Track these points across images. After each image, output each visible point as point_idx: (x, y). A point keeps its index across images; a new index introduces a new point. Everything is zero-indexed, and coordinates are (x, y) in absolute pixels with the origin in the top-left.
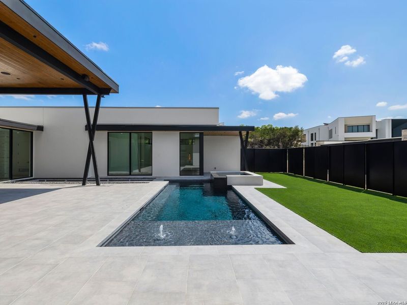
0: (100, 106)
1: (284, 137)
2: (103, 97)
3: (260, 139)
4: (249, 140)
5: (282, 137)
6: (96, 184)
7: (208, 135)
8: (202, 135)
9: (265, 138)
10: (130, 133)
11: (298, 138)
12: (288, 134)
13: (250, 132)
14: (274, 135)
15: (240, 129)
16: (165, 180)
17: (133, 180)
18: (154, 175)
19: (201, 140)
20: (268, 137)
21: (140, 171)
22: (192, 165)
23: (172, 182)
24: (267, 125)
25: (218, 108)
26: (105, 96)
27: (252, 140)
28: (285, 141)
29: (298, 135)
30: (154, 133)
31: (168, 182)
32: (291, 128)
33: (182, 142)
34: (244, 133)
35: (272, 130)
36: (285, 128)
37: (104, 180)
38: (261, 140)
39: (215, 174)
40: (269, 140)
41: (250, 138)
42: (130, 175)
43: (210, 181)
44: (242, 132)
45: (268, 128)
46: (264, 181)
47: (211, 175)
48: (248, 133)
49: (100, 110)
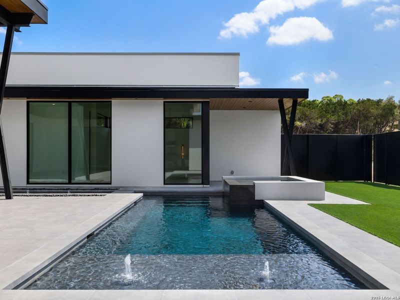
0: (12, 51)
1: (367, 118)
2: (18, 31)
3: (319, 122)
4: (298, 123)
5: (362, 118)
6: (4, 197)
7: (218, 108)
8: (206, 107)
9: (328, 120)
10: (70, 104)
11: (394, 120)
12: (374, 111)
13: (299, 100)
14: (346, 114)
15: (280, 94)
16: (135, 192)
17: (75, 192)
18: (114, 184)
19: (205, 120)
20: (333, 119)
21: (88, 178)
22: (187, 169)
23: (148, 195)
24: (332, 96)
25: (238, 54)
26: (21, 28)
27: (303, 125)
28: (368, 125)
29: (393, 114)
30: (114, 102)
31: (142, 194)
32: (380, 101)
33: (169, 123)
34: (288, 103)
35: (342, 105)
36: (369, 100)
37: (21, 191)
38: (320, 125)
39: (232, 180)
40: (336, 125)
41: (299, 120)
42: (70, 183)
43: (222, 195)
44: (285, 100)
45: (335, 101)
46: (327, 194)
47: (225, 182)
48: (295, 104)
49: (12, 58)
